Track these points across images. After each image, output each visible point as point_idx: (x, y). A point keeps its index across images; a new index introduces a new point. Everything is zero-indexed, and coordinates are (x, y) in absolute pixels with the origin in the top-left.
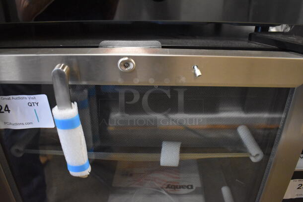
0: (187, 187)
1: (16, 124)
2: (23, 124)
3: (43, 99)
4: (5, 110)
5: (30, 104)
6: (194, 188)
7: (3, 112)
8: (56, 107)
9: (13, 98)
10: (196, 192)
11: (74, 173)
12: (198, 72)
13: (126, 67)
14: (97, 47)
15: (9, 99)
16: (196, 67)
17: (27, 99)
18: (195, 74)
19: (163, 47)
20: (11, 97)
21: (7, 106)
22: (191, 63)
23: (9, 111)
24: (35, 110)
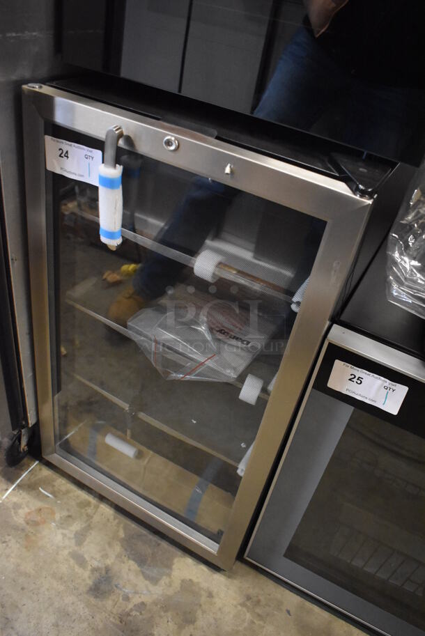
1: (70, 173)
2: (76, 175)
3: (98, 154)
4: (65, 156)
5: (86, 156)
6: (250, 345)
9: (74, 145)
10: (248, 350)
11: (104, 239)
12: (228, 170)
13: (169, 146)
15: (71, 145)
17: (85, 150)
19: (217, 137)
21: (67, 152)
23: (67, 157)
24: (89, 165)
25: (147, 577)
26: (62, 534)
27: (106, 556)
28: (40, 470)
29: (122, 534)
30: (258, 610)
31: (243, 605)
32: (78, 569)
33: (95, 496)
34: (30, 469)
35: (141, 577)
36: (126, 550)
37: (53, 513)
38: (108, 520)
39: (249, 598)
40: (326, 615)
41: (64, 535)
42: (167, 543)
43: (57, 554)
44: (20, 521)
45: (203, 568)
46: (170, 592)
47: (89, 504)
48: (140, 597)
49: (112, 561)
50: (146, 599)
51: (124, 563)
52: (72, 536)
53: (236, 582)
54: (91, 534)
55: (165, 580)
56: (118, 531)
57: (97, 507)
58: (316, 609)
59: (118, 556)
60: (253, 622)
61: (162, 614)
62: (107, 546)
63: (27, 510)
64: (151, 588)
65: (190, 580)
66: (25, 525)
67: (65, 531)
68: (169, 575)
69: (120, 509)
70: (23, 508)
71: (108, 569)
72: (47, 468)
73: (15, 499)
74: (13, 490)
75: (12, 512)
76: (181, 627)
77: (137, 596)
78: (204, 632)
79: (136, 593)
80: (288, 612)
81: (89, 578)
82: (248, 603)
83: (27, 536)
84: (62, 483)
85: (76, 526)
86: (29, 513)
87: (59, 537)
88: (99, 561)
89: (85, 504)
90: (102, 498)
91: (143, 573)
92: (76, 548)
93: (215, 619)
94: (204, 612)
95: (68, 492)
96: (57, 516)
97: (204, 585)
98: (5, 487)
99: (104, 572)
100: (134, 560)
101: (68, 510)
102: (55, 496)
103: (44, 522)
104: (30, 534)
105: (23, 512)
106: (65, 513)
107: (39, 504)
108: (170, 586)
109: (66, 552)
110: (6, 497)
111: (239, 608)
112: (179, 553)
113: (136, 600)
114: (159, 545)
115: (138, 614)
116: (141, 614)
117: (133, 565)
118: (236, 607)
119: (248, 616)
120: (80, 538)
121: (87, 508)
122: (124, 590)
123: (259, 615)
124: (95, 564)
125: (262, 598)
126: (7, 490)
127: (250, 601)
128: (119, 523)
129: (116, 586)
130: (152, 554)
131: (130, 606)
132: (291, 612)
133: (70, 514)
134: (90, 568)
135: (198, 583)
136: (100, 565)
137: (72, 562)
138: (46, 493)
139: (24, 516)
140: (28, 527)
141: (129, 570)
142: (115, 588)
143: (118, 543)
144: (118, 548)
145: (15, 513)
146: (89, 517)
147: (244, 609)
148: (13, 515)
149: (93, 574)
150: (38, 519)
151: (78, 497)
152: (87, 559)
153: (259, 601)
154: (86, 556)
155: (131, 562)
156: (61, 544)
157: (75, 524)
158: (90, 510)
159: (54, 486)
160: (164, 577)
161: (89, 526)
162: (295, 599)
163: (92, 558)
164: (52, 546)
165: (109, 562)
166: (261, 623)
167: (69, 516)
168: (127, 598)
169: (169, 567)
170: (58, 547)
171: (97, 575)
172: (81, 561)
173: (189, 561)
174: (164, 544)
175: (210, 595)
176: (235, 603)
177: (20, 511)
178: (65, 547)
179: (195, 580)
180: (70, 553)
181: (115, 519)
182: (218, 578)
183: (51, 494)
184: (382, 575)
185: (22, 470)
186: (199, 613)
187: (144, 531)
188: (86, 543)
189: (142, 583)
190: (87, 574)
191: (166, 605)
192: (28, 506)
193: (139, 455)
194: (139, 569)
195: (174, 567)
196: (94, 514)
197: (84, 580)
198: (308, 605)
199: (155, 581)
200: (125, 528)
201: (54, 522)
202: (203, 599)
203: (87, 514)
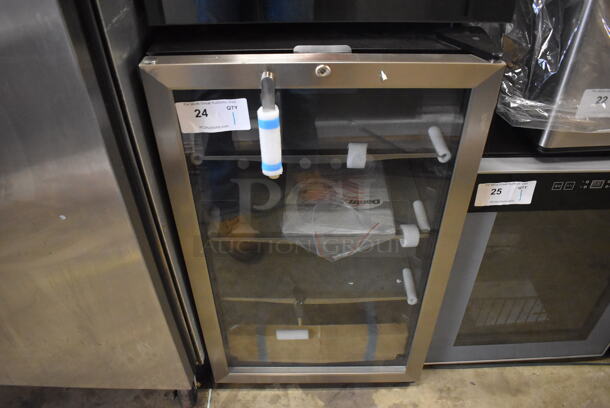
0: (373, 202)
1: (212, 128)
2: (219, 127)
3: (242, 103)
4: (203, 114)
5: (229, 108)
6: (381, 202)
7: (200, 117)
8: (261, 108)
10: (384, 207)
11: (265, 172)
12: (384, 77)
14: (292, 52)
15: (209, 103)
16: (382, 72)
17: (227, 103)
18: (381, 78)
19: (353, 51)
20: (211, 101)
21: (205, 111)
22: (378, 69)
23: (207, 115)
24: (233, 113)
28: (218, 394)
29: (321, 403)
30: (453, 395)
31: (441, 398)
33: (278, 388)
34: (209, 399)
38: (303, 400)
39: (441, 391)
40: (495, 370)
42: (359, 388)
45: (396, 389)
47: (278, 397)
53: (425, 385)
56: (317, 403)
57: (286, 396)
58: (487, 370)
60: (456, 406)
65: (395, 404)
69: (304, 386)
72: (222, 389)
80: (473, 384)
82: (444, 394)
84: (245, 395)
89: (275, 400)
90: (285, 385)
95: (255, 398)
97: (406, 401)
111: (440, 401)
112: (371, 390)
114: (353, 394)
118: (437, 402)
119: (449, 403)
121: (279, 401)
123: (456, 398)
125: (448, 385)
127: (444, 392)
128: (312, 396)
130: (354, 403)
132: (474, 382)
135: (401, 402)
146: (287, 406)
147: (444, 400)
151: (266, 396)
153: (449, 389)
158: (283, 401)
159: (239, 400)
162: (469, 373)
166: (461, 402)
169: (373, 404)
173: (383, 391)
174: (357, 391)
175: (415, 406)
176: (434, 400)
179: (397, 402)
181: (307, 395)
182: (411, 390)
184: (510, 321)
185: (204, 404)
187: (335, 391)
193: (311, 334)
195: (376, 402)
196: (289, 401)
198: (481, 370)
200: (320, 398)
203: (284, 405)
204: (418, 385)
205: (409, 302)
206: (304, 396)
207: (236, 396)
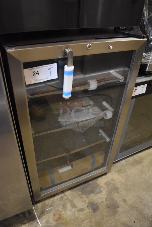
0: (89, 105)
1: (41, 80)
2: (44, 79)
3: (55, 65)
4: (37, 74)
5: (49, 69)
6: (92, 105)
7: (35, 75)
8: (67, 65)
9: (42, 67)
13: (89, 48)
15: (40, 68)
16: (110, 46)
20: (41, 66)
24: (50, 71)
25: (98, 193)
26: (68, 211)
27: (85, 201)
28: (37, 206)
29: (80, 193)
30: (123, 171)
31: (119, 174)
32: (85, 212)
33: (61, 194)
34: (34, 210)
35: (98, 195)
36: (86, 194)
37: (58, 210)
38: (72, 194)
39: (118, 171)
40: (131, 158)
41: (70, 210)
42: (91, 181)
43: (75, 216)
44: (55, 224)
45: (103, 177)
46: (106, 189)
47: (62, 197)
48: (104, 198)
49: (87, 200)
50: (105, 196)
51: (90, 197)
52: (71, 208)
54: (74, 202)
55: (102, 189)
56: (78, 193)
57: (65, 195)
59: (87, 197)
61: (111, 195)
62: (81, 199)
63: (52, 219)
64: (102, 194)
65: (105, 182)
66: (57, 222)
67: (68, 209)
68: (101, 187)
69: (70, 189)
70: (50, 220)
71: (90, 203)
72: (38, 204)
73: (44, 221)
74: (39, 220)
75: (49, 224)
76: (118, 192)
77: (103, 199)
78: (122, 187)
79: (102, 199)
80: (126, 165)
81: (90, 210)
82: (120, 172)
83: (62, 224)
84: (48, 202)
85: (69, 205)
86: (54, 219)
87: (69, 212)
88: (86, 204)
89: (62, 199)
90: (63, 192)
91: (97, 193)
92: (77, 209)
93: (120, 182)
94: (116, 184)
95: (53, 201)
96: (61, 209)
97: (109, 179)
98: (36, 223)
99: (90, 205)
100: (91, 194)
101: (61, 205)
102: (52, 206)
103: (60, 215)
104: (62, 222)
105: (51, 220)
106: (61, 206)
107: (52, 214)
108: (104, 188)
109: (76, 213)
110: (41, 224)
111: (120, 175)
112: (95, 180)
113: (104, 200)
114: (90, 184)
115: (108, 201)
116: (109, 201)
117: (92, 195)
118: (119, 176)
119: (123, 174)
120: (74, 206)
121: (64, 198)
122: (99, 202)
123: (124, 172)
124: (86, 206)
125: (120, 168)
126: (38, 222)
127: (119, 171)
128: (75, 191)
129: (97, 203)
130: (92, 187)
131: (105, 202)
132: (127, 164)
133: (62, 205)
134: (86, 208)
136: (87, 204)
137: (81, 212)
138: (49, 209)
139: (54, 221)
140: (59, 221)
141: (93, 197)
142: (97, 204)
143: (82, 195)
144: (84, 196)
145: (50, 224)
146: (68, 199)
147: (121, 174)
148: (50, 225)
149: (89, 208)
150: (58, 217)
151: (57, 199)
152: (83, 207)
153: (120, 170)
154: (81, 207)
155: (91, 195)
156: (72, 213)
157: (67, 205)
158: (65, 198)
159: (47, 205)
160: (101, 188)
161: (71, 201)
162: (123, 162)
163: (83, 206)
164: (71, 216)
165: (87, 201)
166: (126, 173)
167: (63, 205)
168: (102, 202)
169: (98, 185)
170: (73, 215)
171: (90, 207)
172: (82, 210)
173: (99, 179)
174: (90, 183)
175: (113, 180)
176: (118, 175)
177: (51, 221)
178: (74, 212)
179: (106, 181)
180: (77, 212)
181: (73, 192)
182: (108, 175)
183: (50, 207)
185: (33, 213)
186: (116, 185)
187: (83, 186)
188: (77, 205)
189: (99, 195)
190: (88, 210)
191: (110, 192)
192: (50, 218)
194: (94, 194)
195: (99, 184)
196: (67, 197)
197: (90, 212)
198: (126, 160)
199: (101, 192)
200: (78, 191)
201: (62, 211)
202: (113, 182)
203: (66, 199)
204: (110, 172)
205: (107, 141)
206: (72, 193)
207: (45, 204)
